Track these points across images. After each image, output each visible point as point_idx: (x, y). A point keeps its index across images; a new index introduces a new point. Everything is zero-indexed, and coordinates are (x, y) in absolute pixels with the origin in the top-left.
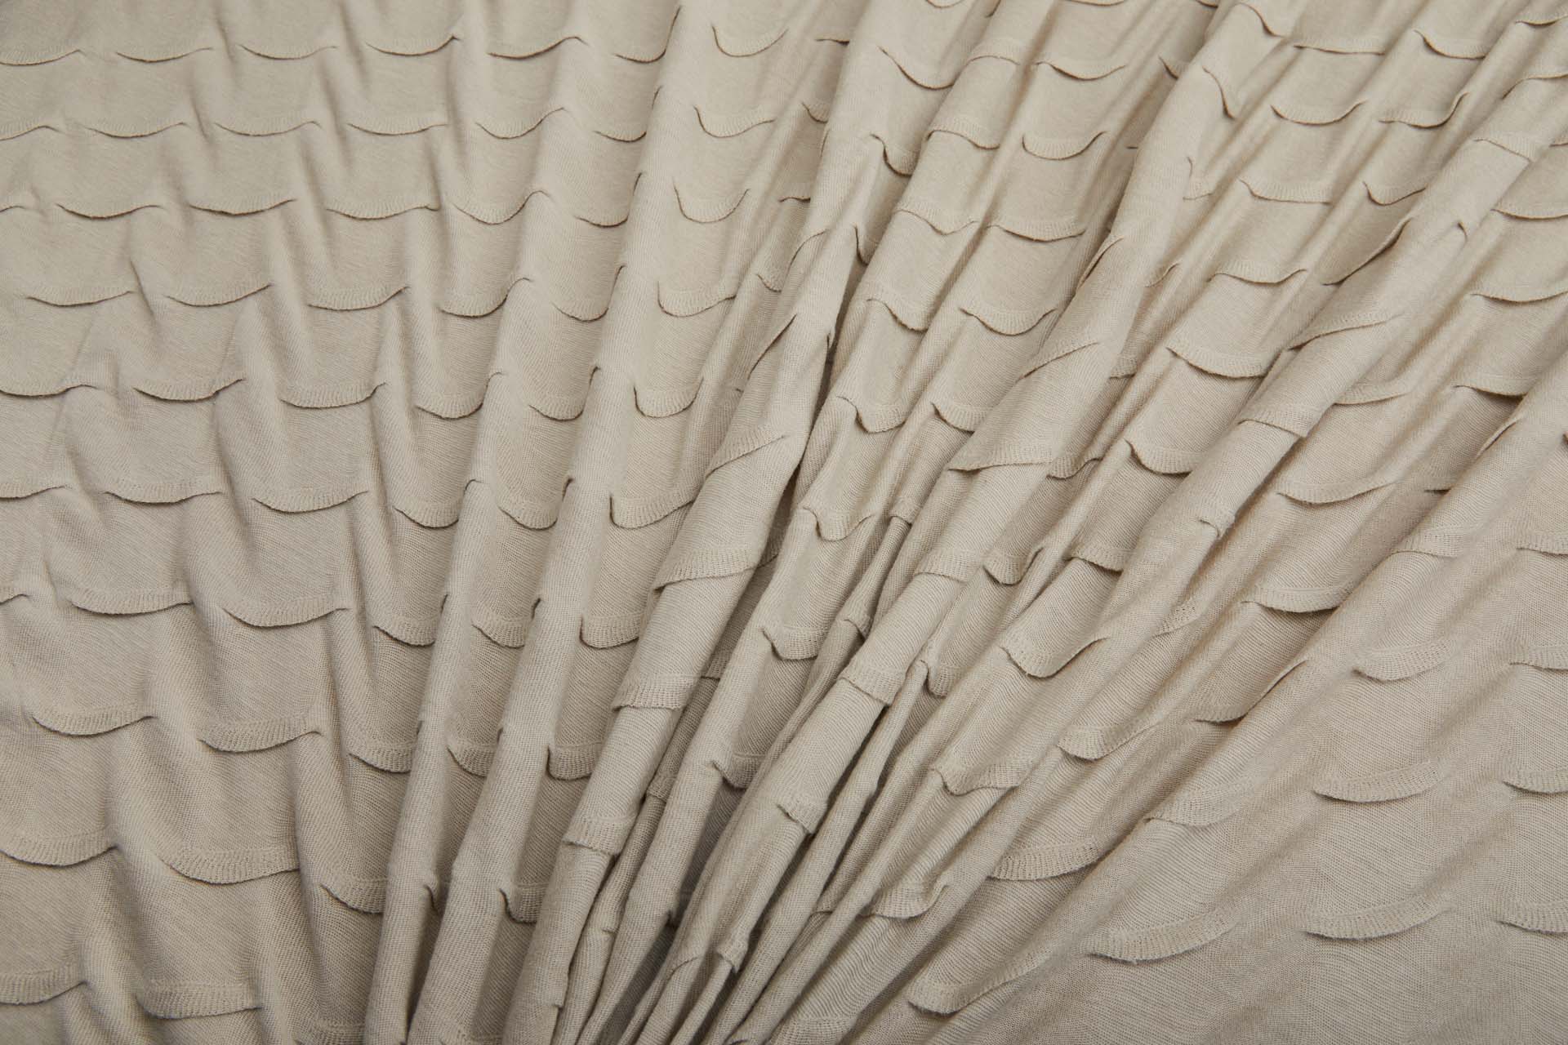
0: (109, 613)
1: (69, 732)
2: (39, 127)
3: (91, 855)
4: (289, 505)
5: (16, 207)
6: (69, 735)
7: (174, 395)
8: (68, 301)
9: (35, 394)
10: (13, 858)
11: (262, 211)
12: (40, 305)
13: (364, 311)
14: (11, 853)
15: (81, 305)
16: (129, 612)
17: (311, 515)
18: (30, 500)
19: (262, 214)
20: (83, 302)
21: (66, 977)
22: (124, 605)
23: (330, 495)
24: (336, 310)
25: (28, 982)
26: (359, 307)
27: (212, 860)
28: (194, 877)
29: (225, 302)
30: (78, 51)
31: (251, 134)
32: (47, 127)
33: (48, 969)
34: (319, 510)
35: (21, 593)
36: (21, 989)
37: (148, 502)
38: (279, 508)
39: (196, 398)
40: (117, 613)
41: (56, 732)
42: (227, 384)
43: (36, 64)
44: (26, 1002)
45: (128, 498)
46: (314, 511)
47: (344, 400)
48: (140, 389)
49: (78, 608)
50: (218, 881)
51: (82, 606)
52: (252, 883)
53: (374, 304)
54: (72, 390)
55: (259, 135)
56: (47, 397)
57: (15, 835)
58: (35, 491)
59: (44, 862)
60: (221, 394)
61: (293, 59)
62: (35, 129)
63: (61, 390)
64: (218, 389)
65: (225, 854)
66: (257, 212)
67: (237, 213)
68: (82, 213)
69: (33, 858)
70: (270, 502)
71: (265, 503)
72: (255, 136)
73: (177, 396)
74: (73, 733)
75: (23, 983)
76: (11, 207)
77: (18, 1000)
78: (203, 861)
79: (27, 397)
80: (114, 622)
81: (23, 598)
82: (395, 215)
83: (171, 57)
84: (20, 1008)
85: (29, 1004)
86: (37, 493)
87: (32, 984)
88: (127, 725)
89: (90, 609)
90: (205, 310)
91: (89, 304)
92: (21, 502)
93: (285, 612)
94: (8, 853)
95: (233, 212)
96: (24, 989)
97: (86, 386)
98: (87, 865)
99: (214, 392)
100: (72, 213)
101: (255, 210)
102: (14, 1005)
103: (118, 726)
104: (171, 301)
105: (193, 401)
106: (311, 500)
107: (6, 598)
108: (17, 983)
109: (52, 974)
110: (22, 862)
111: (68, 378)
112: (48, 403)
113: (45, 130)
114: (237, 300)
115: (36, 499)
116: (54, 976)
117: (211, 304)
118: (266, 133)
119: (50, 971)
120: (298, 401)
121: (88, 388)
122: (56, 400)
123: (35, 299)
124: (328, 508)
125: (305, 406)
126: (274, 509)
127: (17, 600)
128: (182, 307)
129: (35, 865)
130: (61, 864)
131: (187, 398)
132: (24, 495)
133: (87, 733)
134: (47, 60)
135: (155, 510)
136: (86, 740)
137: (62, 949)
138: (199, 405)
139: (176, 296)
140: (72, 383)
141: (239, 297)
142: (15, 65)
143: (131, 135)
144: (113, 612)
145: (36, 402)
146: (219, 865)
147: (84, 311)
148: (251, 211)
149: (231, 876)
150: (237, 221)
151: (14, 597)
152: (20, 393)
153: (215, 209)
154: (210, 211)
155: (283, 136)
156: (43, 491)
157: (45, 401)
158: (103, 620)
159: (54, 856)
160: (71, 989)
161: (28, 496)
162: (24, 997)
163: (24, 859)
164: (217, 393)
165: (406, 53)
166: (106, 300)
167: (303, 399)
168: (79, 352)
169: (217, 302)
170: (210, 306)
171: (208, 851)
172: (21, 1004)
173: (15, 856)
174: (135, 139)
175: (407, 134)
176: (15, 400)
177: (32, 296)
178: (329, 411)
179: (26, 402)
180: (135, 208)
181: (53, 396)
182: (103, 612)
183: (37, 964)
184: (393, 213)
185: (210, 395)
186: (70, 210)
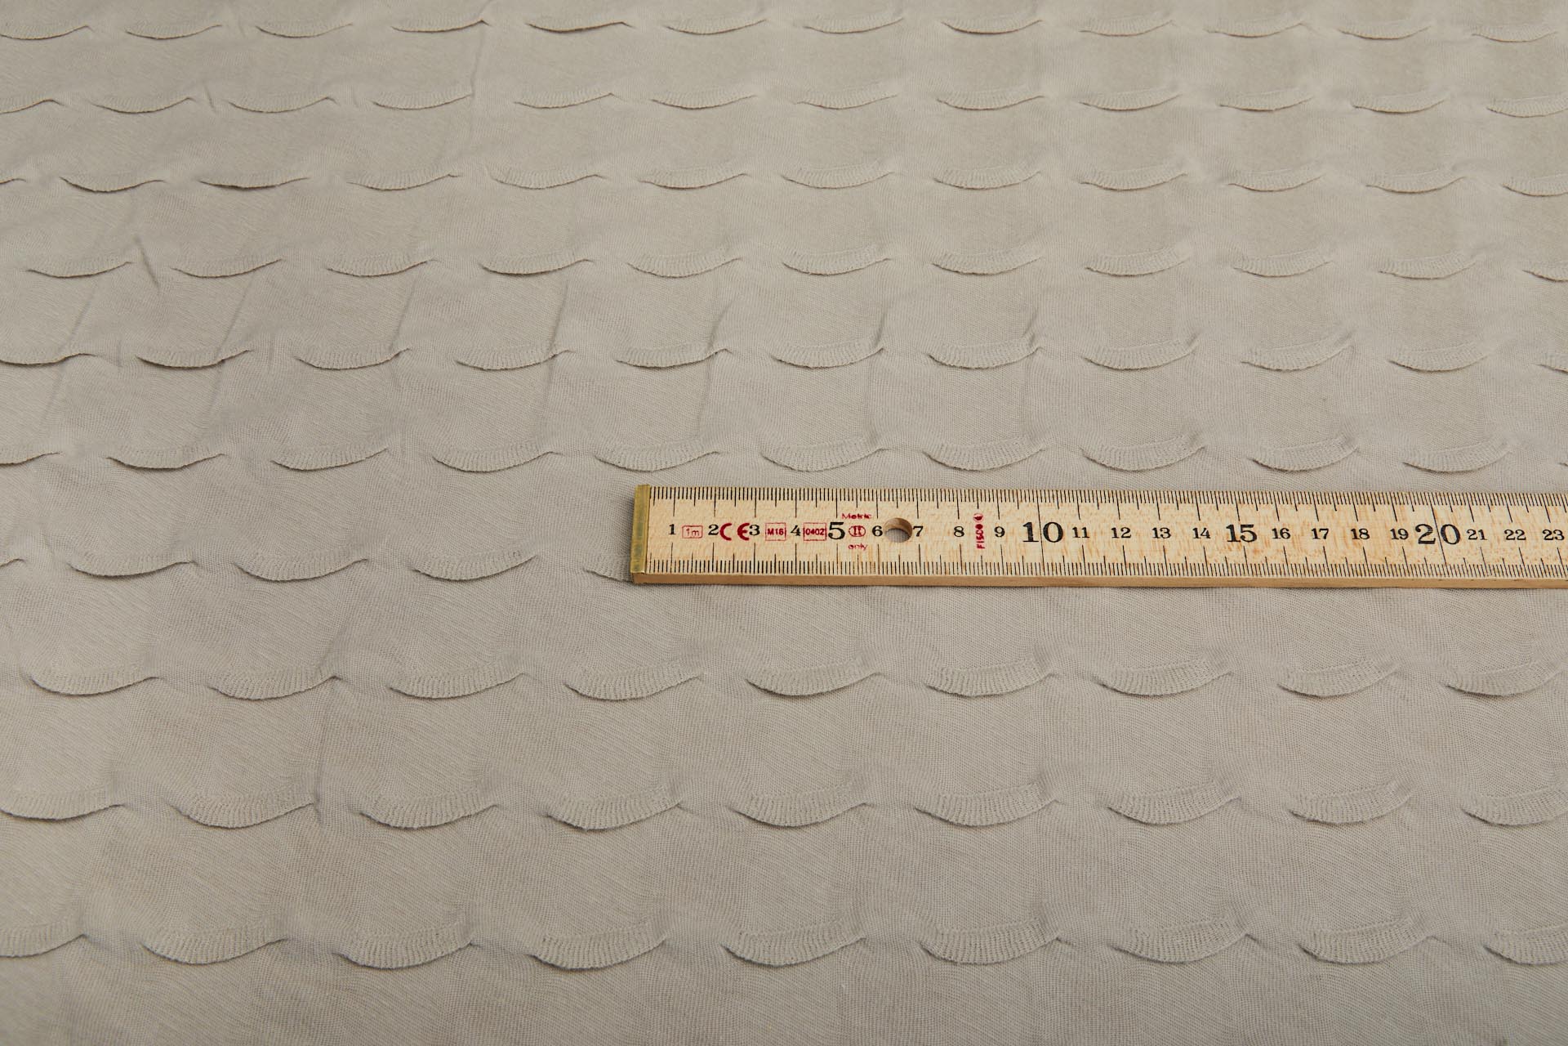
0: (108, 574)
1: (69, 692)
2: (44, 101)
3: (91, 810)
4: (307, 464)
5: (18, 179)
6: (68, 695)
7: (179, 362)
8: (67, 273)
9: (33, 363)
10: (10, 814)
11: (273, 187)
12: (40, 277)
13: (385, 278)
14: (8, 810)
15: (80, 277)
16: (128, 574)
17: (329, 472)
18: (24, 466)
19: (273, 190)
20: (81, 274)
21: (64, 931)
22: (123, 567)
23: (348, 452)
24: (357, 276)
25: (23, 935)
26: (380, 273)
27: (228, 806)
28: (212, 824)
29: (232, 274)
30: (86, 27)
31: (265, 111)
32: (52, 101)
33: (44, 923)
34: (337, 467)
35: (16, 558)
36: (17, 942)
37: (151, 467)
38: (298, 467)
39: (200, 365)
40: (117, 574)
41: (56, 693)
42: (234, 355)
43: (44, 39)
44: (21, 954)
45: (131, 464)
46: (332, 468)
47: (364, 361)
48: (145, 358)
49: (77, 570)
50: (236, 825)
51: (82, 569)
52: (268, 824)
53: (395, 271)
54: (71, 360)
55: (272, 112)
56: (45, 365)
57: (11, 793)
58: (29, 457)
59: (40, 817)
60: (227, 363)
61: (308, 37)
62: (40, 103)
63: (59, 359)
64: (223, 358)
65: (240, 799)
66: (267, 187)
67: (247, 186)
68: (86, 186)
69: (30, 813)
70: (287, 463)
71: (284, 464)
72: (267, 112)
73: (181, 363)
74: (72, 693)
75: (18, 937)
76: (13, 180)
77: (13, 953)
78: (219, 807)
79: (25, 366)
80: (113, 584)
81: (20, 564)
82: (417, 186)
83: (181, 34)
84: (15, 960)
85: (24, 957)
86: (33, 459)
87: (28, 937)
88: (130, 685)
89: (90, 572)
90: (213, 280)
91: (88, 276)
92: (16, 468)
93: (301, 565)
95: (243, 186)
96: (20, 942)
97: (84, 354)
98: (87, 819)
99: (219, 359)
100: (77, 186)
101: (266, 185)
102: (9, 957)
103: (120, 686)
104: (178, 273)
105: (196, 368)
106: (328, 458)
108: (13, 936)
109: (48, 927)
110: (18, 818)
111: (66, 347)
112: (45, 371)
113: (50, 104)
114: (245, 273)
115: (31, 465)
116: (51, 930)
117: (219, 275)
118: (279, 110)
119: (46, 925)
120: (317, 361)
121: (87, 357)
122: (54, 368)
123: (35, 271)
124: (345, 465)
125: (325, 367)
126: (292, 469)
127: (14, 565)
128: (188, 279)
129: (31, 819)
130: (58, 817)
131: (192, 366)
132: (20, 461)
133: (87, 693)
134: (55, 35)
135: (157, 475)
136: (84, 699)
137: (59, 904)
138: (203, 373)
139: (183, 268)
140: (71, 351)
141: (246, 270)
142: (23, 39)
143: (138, 111)
144: (112, 574)
145: (34, 371)
146: (235, 810)
147: (83, 283)
148: (261, 185)
149: (248, 819)
150: (246, 195)
151: (10, 562)
152: (19, 362)
153: (226, 184)
154: (221, 186)
155: (296, 113)
156: (38, 457)
157: (41, 370)
158: (102, 582)
159: (51, 810)
160: (69, 942)
161: (23, 463)
162: (19, 949)
163: (21, 814)
164: (223, 361)
165: (432, 30)
166: (105, 272)
167: (323, 360)
168: (78, 323)
169: (224, 274)
170: (217, 277)
171: (223, 796)
172: (16, 957)
173: (12, 812)
174: (142, 115)
175: (430, 108)
176: (12, 369)
177: (32, 268)
178: (347, 372)
179: (23, 371)
180: (138, 183)
181: (50, 364)
182: (103, 575)
183: (33, 918)
184: (415, 185)
185: (215, 362)
186: (74, 183)
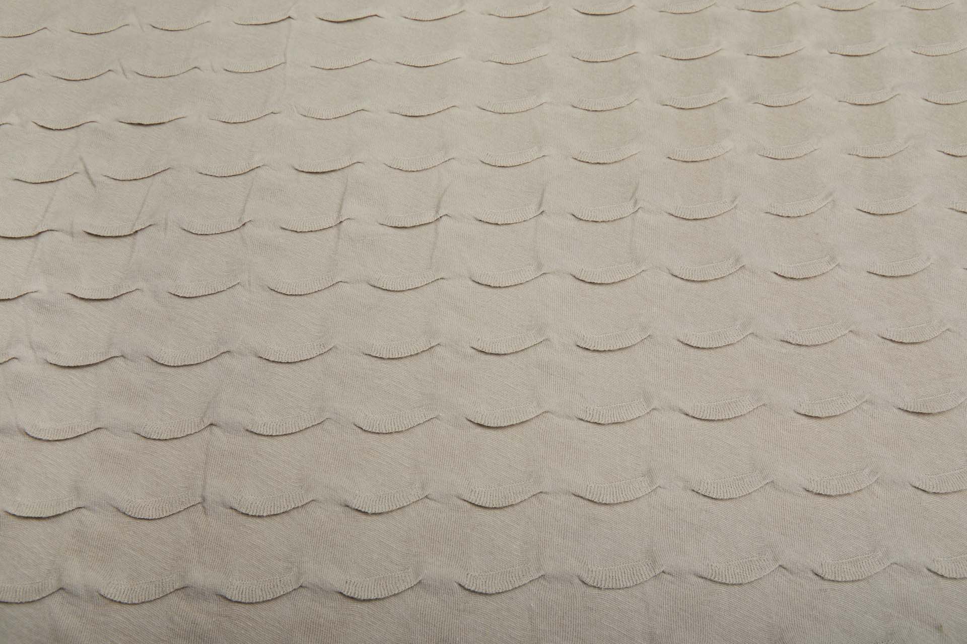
0: (70, 365)
1: (48, 438)
2: (21, 75)
3: (64, 511)
4: (190, 293)
5: (7, 124)
6: (49, 441)
7: (109, 233)
8: (38, 180)
9: (19, 236)
11: (164, 123)
12: (22, 184)
13: (234, 177)
14: (13, 512)
15: (46, 182)
16: (83, 365)
17: (204, 298)
18: (16, 300)
19: (163, 125)
20: (47, 181)
21: (50, 586)
22: (79, 360)
23: (215, 285)
24: (217, 177)
25: (25, 589)
26: (232, 174)
27: (148, 505)
28: (139, 517)
29: (140, 178)
30: (46, 28)
31: (157, 76)
32: (26, 75)
33: (38, 581)
34: (209, 295)
35: (13, 357)
36: (21, 594)
37: (94, 298)
38: (185, 295)
39: (123, 235)
40: (75, 365)
41: (40, 439)
42: (143, 227)
43: (20, 36)
44: (24, 601)
45: (82, 297)
46: (206, 295)
47: (223, 229)
48: (88, 231)
49: (51, 363)
50: (154, 517)
51: (54, 362)
52: (174, 516)
53: (241, 173)
54: (43, 234)
55: (161, 77)
56: (26, 238)
57: (15, 501)
58: (19, 295)
59: (33, 516)
60: (139, 232)
61: (183, 30)
62: (18, 76)
63: (35, 234)
64: (137, 230)
65: (156, 501)
66: (160, 124)
67: (148, 123)
68: (48, 127)
69: (27, 514)
70: (178, 293)
71: (176, 294)
72: (159, 77)
73: (111, 233)
74: (51, 439)
75: (21, 590)
76: (3, 124)
77: (19, 600)
78: (143, 506)
79: (14, 238)
80: (73, 371)
81: (15, 361)
82: (253, 120)
83: (104, 31)
84: (21, 605)
85: (26, 602)
86: (21, 296)
87: (28, 590)
88: (86, 433)
89: (59, 364)
90: (128, 182)
91: (52, 182)
92: (11, 302)
93: (189, 356)
94: (11, 513)
95: (145, 123)
96: (23, 594)
97: (51, 230)
98: (62, 517)
99: (134, 231)
100: (42, 127)
101: (159, 122)
102: (17, 603)
103: (79, 434)
104: (107, 178)
105: (120, 237)
106: (203, 289)
107: (4, 360)
108: (18, 590)
109: (40, 583)
110: (20, 517)
111: (40, 226)
112: (27, 241)
113: (24, 76)
114: (148, 177)
115: (20, 300)
116: (42, 585)
117: (132, 179)
118: (166, 76)
119: (38, 583)
120: (195, 230)
121: (52, 232)
122: (32, 240)
123: (18, 180)
124: (214, 294)
125: (200, 233)
126: (182, 297)
127: (11, 362)
128: (113, 182)
129: (27, 518)
130: (44, 516)
131: (117, 235)
132: (13, 297)
133: (60, 438)
134: (26, 34)
135: (98, 303)
136: (57, 443)
137: (47, 569)
138: (124, 239)
139: (110, 175)
140: (42, 229)
141: (149, 175)
142: (6, 37)
143: (79, 79)
144: (73, 365)
145: (20, 241)
146: (153, 508)
147: (49, 186)
148: (157, 122)
149: (161, 514)
150: (147, 129)
151: (9, 360)
152: (10, 236)
153: (134, 122)
154: (131, 124)
155: (176, 77)
156: (24, 294)
157: (25, 240)
158: (67, 370)
159: (39, 512)
160: (53, 593)
161: (15, 298)
162: (23, 598)
163: (21, 515)
164: (137, 232)
165: (258, 23)
166: (62, 179)
167: (198, 229)
168: (46, 211)
169: (136, 178)
171: (145, 500)
172: (21, 603)
173: (15, 514)
174: (82, 82)
175: (260, 71)
176: (7, 240)
177: (17, 178)
178: (213, 236)
179: (14, 241)
180: (80, 123)
181: (30, 237)
182: (67, 366)
183: (31, 579)
184: (252, 119)
185: (132, 233)
186: (41, 125)
